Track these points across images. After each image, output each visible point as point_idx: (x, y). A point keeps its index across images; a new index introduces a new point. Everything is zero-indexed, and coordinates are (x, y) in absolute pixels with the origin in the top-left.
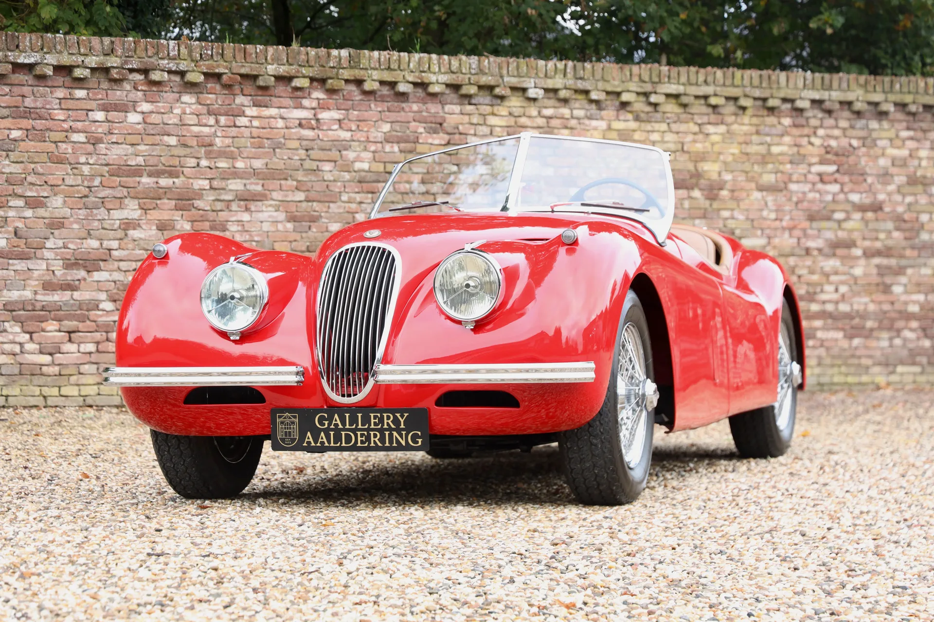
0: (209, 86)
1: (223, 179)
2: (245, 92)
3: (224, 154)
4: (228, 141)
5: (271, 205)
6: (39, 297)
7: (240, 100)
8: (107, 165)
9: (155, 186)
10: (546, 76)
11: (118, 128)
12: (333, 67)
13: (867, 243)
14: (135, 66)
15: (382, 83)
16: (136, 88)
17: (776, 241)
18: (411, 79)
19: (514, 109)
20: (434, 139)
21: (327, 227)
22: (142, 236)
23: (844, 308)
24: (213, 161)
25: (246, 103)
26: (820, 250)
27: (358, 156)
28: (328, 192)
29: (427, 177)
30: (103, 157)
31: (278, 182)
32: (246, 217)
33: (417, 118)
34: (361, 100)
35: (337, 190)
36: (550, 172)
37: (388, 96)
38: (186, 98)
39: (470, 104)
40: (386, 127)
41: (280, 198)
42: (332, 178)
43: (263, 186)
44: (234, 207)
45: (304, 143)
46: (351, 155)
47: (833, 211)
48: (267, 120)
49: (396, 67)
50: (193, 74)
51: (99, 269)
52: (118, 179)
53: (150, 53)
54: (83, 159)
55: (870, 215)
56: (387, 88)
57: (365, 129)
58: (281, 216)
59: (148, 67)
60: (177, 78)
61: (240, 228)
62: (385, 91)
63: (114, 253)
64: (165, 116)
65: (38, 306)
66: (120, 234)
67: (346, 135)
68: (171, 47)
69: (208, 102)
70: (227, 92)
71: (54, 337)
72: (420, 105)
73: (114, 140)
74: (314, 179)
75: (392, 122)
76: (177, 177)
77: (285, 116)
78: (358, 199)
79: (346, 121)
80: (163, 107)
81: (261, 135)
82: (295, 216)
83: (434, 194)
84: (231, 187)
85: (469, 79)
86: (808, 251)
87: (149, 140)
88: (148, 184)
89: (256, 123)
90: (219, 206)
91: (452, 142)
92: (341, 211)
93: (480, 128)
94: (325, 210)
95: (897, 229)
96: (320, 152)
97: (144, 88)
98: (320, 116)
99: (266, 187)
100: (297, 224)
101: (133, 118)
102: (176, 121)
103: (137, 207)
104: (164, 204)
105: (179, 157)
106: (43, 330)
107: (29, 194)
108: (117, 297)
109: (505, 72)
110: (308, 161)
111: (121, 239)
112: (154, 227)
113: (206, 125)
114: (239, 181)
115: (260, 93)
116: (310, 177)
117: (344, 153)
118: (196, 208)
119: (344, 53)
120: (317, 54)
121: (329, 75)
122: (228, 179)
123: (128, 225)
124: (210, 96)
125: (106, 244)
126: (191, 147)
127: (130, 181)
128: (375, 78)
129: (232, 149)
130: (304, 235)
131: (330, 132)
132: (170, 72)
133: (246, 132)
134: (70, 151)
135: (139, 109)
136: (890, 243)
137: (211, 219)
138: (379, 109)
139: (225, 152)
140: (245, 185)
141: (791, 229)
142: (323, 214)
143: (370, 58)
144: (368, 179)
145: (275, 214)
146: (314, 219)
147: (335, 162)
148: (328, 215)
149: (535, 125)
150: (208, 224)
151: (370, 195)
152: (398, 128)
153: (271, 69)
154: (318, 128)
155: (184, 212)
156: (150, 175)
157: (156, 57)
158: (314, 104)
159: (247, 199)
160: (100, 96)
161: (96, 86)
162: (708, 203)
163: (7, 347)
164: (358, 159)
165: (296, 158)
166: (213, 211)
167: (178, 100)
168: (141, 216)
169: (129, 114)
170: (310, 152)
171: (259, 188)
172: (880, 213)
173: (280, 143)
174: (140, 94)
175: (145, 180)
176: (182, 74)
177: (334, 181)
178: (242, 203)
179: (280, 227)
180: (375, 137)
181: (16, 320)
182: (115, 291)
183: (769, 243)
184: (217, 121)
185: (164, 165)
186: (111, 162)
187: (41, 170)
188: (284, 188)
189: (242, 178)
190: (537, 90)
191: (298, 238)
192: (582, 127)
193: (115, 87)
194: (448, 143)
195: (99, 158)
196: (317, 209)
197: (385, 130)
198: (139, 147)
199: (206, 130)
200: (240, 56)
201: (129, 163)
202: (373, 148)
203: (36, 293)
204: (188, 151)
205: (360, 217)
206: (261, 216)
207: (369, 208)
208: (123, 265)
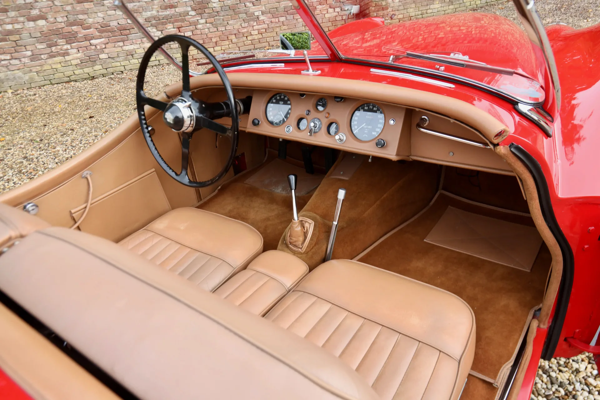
6: (160, 14)
65: (161, 17)
106: (166, 29)
108: (195, 8)
181: (152, 25)
182: (194, 5)
203: (158, 12)
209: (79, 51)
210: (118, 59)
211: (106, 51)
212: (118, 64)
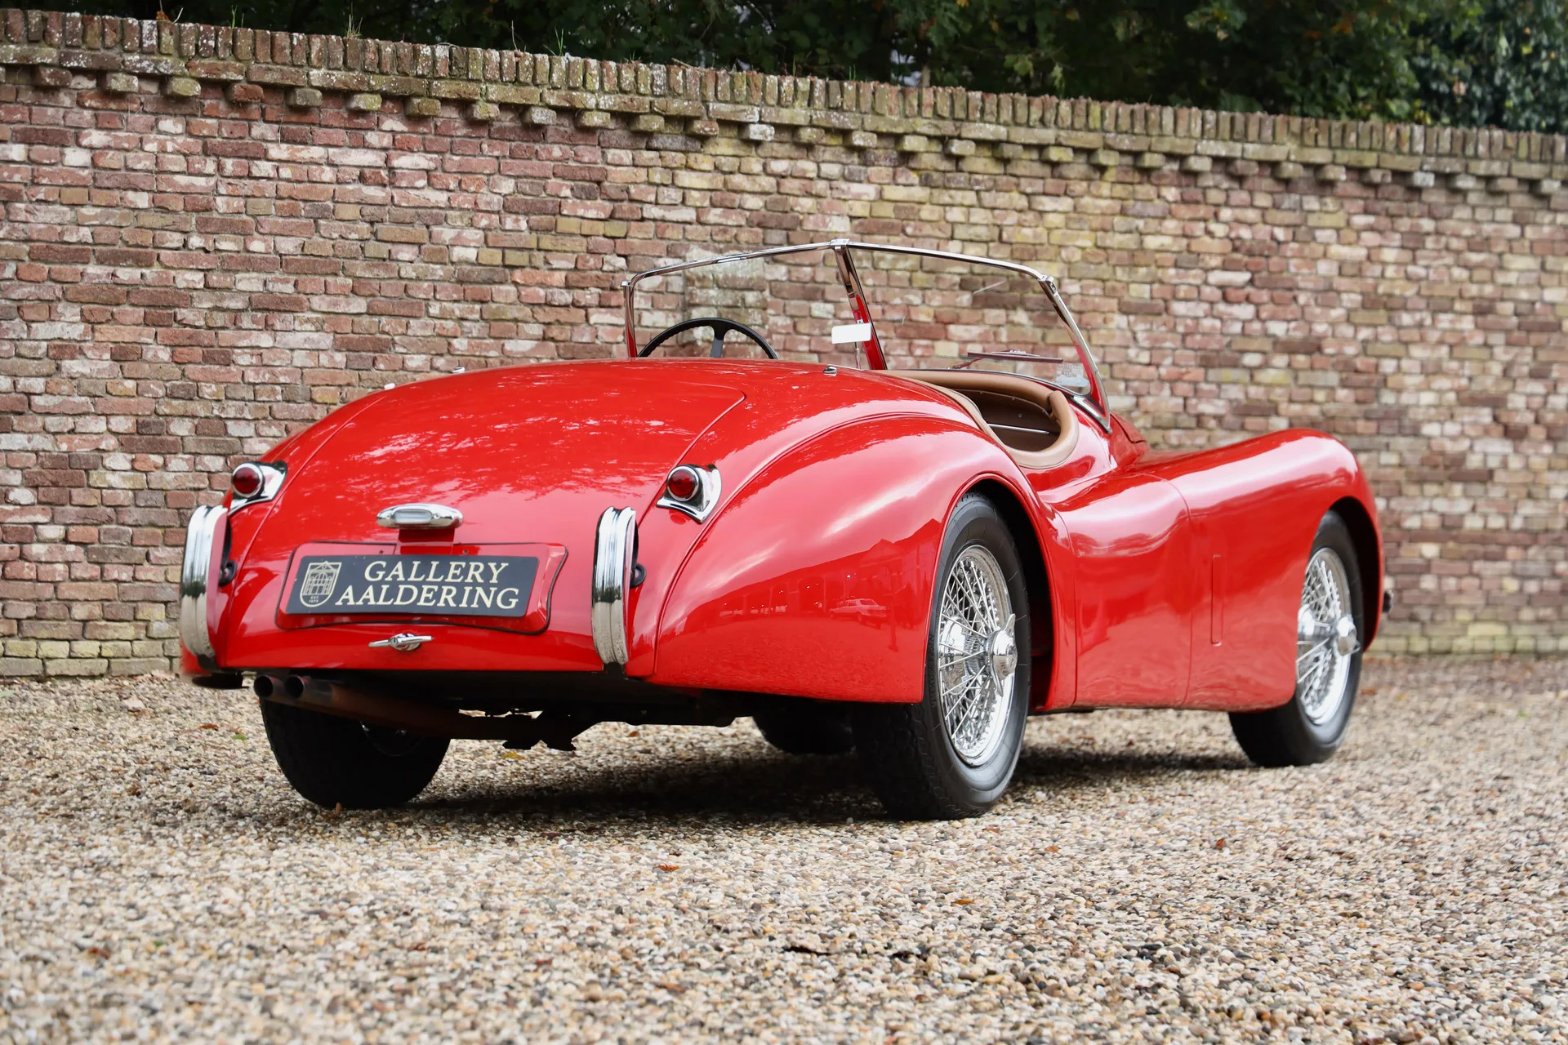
0: (207, 102)
1: (228, 271)
2: (269, 117)
3: (229, 226)
4: (237, 203)
5: (308, 320)
7: (260, 129)
8: (27, 241)
9: (109, 281)
10: (779, 103)
11: (51, 175)
12: (422, 76)
13: (1296, 408)
14: (82, 64)
15: (504, 106)
16: (80, 104)
17: (1149, 402)
18: (553, 101)
19: (723, 160)
20: (587, 208)
22: (86, 371)
24: (211, 238)
25: (270, 136)
26: (1219, 419)
27: (459, 235)
28: (406, 300)
29: (574, 276)
30: (22, 226)
31: (322, 279)
32: (265, 340)
33: (559, 171)
34: (465, 136)
35: (422, 296)
36: (780, 272)
37: (512, 130)
38: (167, 124)
39: (649, 149)
40: (507, 186)
41: (325, 308)
42: (414, 275)
43: (295, 285)
44: (246, 322)
45: (368, 210)
46: (446, 234)
47: (1243, 352)
48: (305, 167)
49: (529, 80)
50: (183, 81)
52: (47, 267)
53: (108, 42)
55: (1301, 359)
56: (510, 116)
57: (472, 189)
58: (326, 340)
59: (105, 66)
60: (153, 88)
61: (254, 360)
62: (508, 120)
63: (38, 401)
64: (131, 155)
66: (47, 366)
67: (441, 198)
68: (145, 32)
69: (205, 132)
70: (237, 115)
72: (566, 147)
73: (41, 196)
74: (382, 274)
75: (518, 177)
76: (149, 266)
77: (337, 161)
78: (458, 313)
79: (439, 173)
80: (127, 139)
81: (295, 193)
82: (350, 341)
83: (585, 307)
84: (241, 286)
85: (651, 103)
86: (1200, 419)
87: (101, 197)
88: (99, 276)
89: (286, 172)
90: (220, 319)
91: (617, 215)
92: (429, 333)
93: (665, 189)
94: (400, 331)
95: (1344, 384)
96: (394, 227)
97: (94, 104)
98: (395, 163)
99: (301, 288)
100: (352, 355)
101: (76, 157)
102: (148, 164)
103: (78, 318)
104: (124, 313)
105: (153, 229)
109: (710, 94)
110: (373, 242)
111: (49, 376)
112: (107, 356)
113: (200, 174)
114: (255, 275)
115: (294, 119)
116: (376, 271)
117: (435, 229)
118: (180, 322)
119: (442, 51)
120: (395, 51)
121: (416, 90)
122: (237, 271)
123: (62, 350)
124: (209, 121)
125: (22, 383)
126: (175, 212)
127: (67, 270)
128: (492, 97)
129: (244, 217)
130: (364, 374)
131: (413, 192)
132: (143, 76)
133: (269, 188)
135: (85, 142)
136: (1332, 408)
137: (206, 342)
138: (496, 153)
139: (231, 224)
140: (265, 284)
141: (1173, 381)
142: (396, 338)
143: (486, 62)
144: (474, 276)
145: (315, 336)
146: (382, 347)
147: (420, 245)
148: (405, 339)
149: (757, 188)
150: (199, 350)
151: (477, 307)
152: (527, 188)
153: (317, 75)
154: (392, 184)
155: (159, 330)
156: (100, 262)
157: (117, 50)
158: (387, 141)
159: (268, 308)
160: (18, 117)
161: (12, 98)
162: (1039, 332)
164: (458, 242)
165: (354, 236)
166: (210, 328)
167: (154, 127)
168: (85, 334)
169: (67, 151)
170: (377, 226)
171: (289, 289)
172: (1316, 356)
173: (327, 209)
174: (87, 114)
175: (92, 269)
176: (162, 80)
177: (418, 279)
178: (259, 314)
179: (324, 359)
180: (489, 203)
183: (1137, 405)
184: (220, 168)
185: (126, 243)
186: (35, 236)
188: (332, 290)
189: (259, 271)
190: (764, 127)
191: (355, 380)
192: (836, 194)
193: (45, 101)
194: (612, 217)
195: (14, 229)
196: (387, 329)
197: (505, 191)
198: (84, 210)
199: (200, 182)
200: (263, 51)
201: (66, 238)
202: (484, 223)
204: (168, 219)
205: (460, 344)
206: (294, 339)
207: (475, 329)
208: (52, 423)
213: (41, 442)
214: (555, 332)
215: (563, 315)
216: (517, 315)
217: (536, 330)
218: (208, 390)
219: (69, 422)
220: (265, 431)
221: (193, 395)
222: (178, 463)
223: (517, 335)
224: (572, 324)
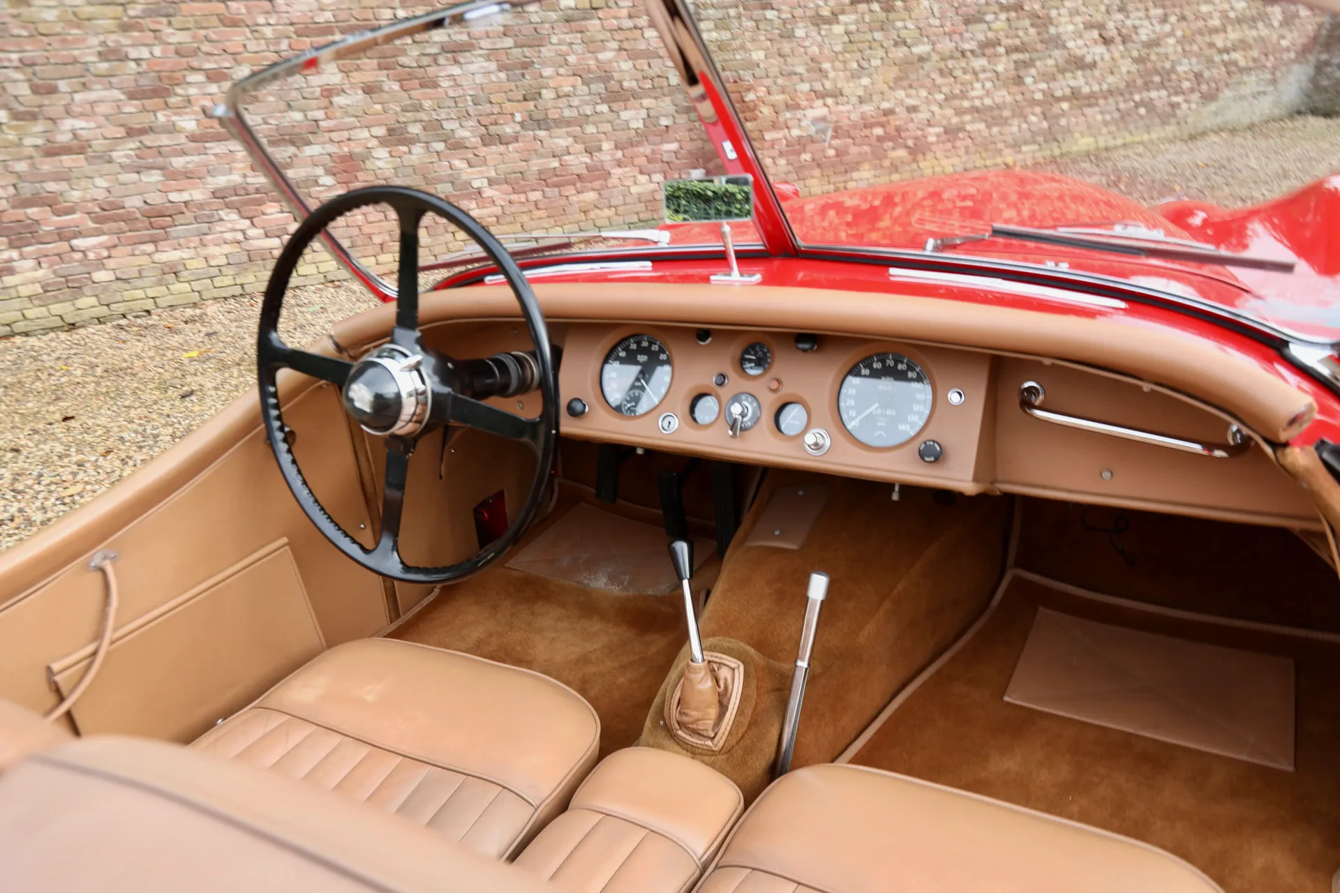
5: (480, 56)
6: (249, 180)
8: (292, 24)
13: (1010, 41)
17: (939, 46)
21: (540, 73)
22: (349, 102)
23: (988, 102)
24: (410, 10)
26: (972, 52)
28: (537, 36)
29: (633, 10)
30: (286, 15)
32: (456, 70)
35: (546, 32)
41: (489, 47)
42: (539, 20)
44: (441, 60)
47: (985, 14)
51: (309, 143)
54: (261, 20)
55: (1013, 14)
58: (493, 66)
61: (452, 83)
63: (322, 124)
65: (251, 188)
66: (325, 102)
71: (277, 219)
74: (521, 22)
78: (568, 41)
82: (507, 64)
86: (963, 53)
90: (425, 61)
94: (536, 55)
95: (1032, 25)
100: (509, 73)
103: (337, 70)
104: (365, 64)
105: (372, 8)
106: (264, 214)
107: (208, 66)
108: (335, 170)
111: (326, 108)
112: (360, 92)
118: (401, 66)
123: (328, 92)
125: (311, 115)
130: (519, 83)
134: (243, 11)
136: (1026, 39)
137: (420, 76)
140: (449, 36)
141: (950, 34)
142: (534, 60)
145: (486, 64)
146: (526, 66)
150: (417, 81)
151: (579, 35)
155: (390, 72)
159: (454, 51)
162: (884, 15)
163: (229, 236)
166: (420, 67)
168: (343, 79)
178: (449, 55)
179: (493, 78)
181: (228, 206)
182: (332, 164)
183: (933, 50)
185: (357, 19)
186: (295, 20)
187: (213, 36)
191: (514, 88)
195: (280, 17)
196: (528, 55)
201: (317, 20)
203: (245, 176)
205: (572, 59)
206: (472, 68)
207: (579, 48)
208: (334, 136)
209: (39, 263)
210: (139, 283)
211: (110, 263)
212: (140, 294)
213: (332, 148)
214: (626, 45)
215: (629, 34)
216: (603, 38)
217: (614, 45)
218: (427, 104)
219: (346, 134)
220: (465, 124)
221: (418, 108)
222: (418, 149)
223: (604, 49)
224: (635, 40)
